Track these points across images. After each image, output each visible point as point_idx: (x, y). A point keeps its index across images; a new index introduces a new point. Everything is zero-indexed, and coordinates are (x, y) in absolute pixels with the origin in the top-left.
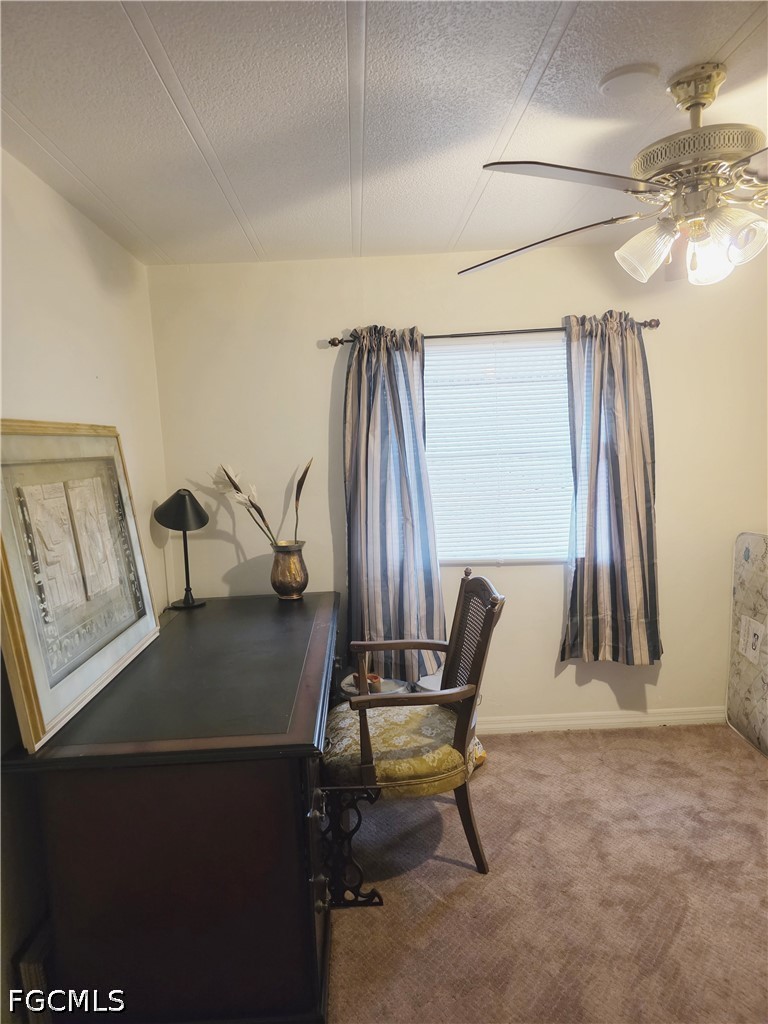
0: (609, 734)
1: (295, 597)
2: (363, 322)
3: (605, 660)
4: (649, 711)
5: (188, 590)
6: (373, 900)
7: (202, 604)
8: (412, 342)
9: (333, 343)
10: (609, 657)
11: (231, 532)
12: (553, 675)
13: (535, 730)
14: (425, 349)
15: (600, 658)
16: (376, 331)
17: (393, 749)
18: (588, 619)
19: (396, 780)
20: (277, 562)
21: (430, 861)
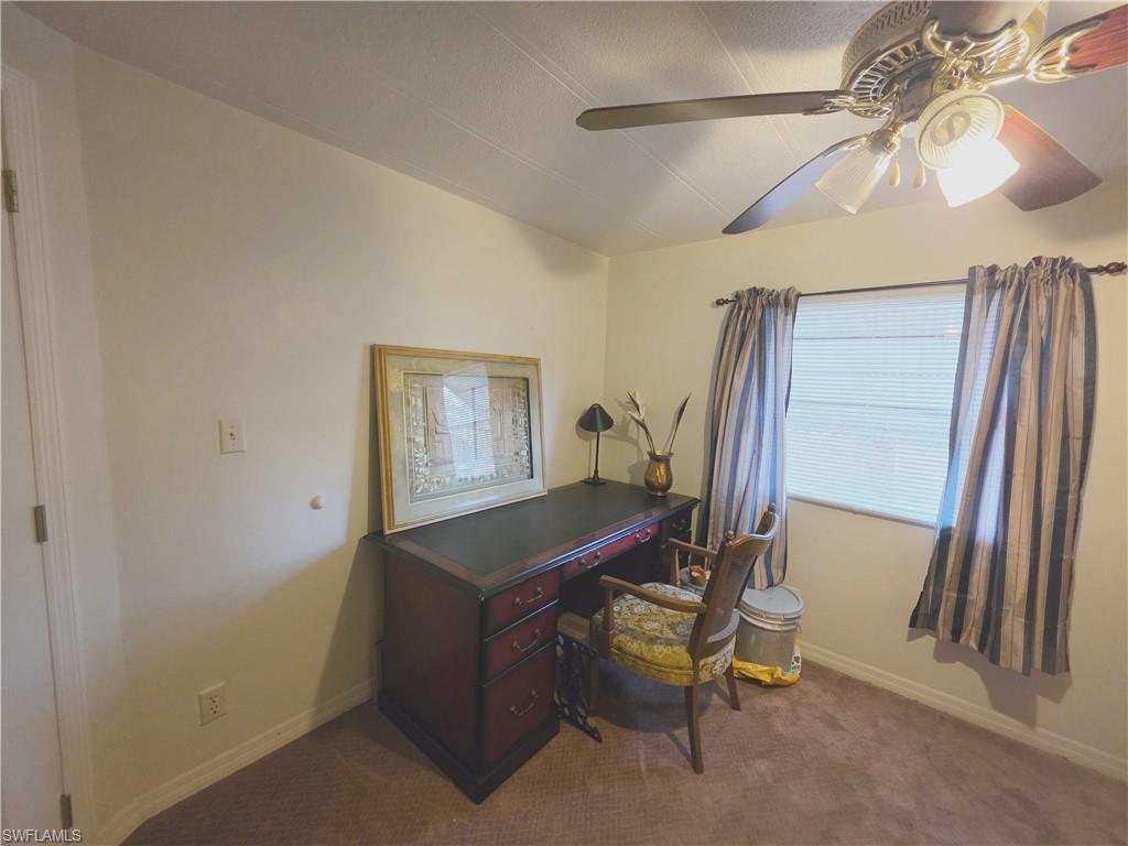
0: (963, 728)
1: (660, 494)
2: (744, 286)
3: (967, 646)
4: (1039, 729)
5: (596, 471)
6: (594, 734)
7: (604, 483)
8: (787, 302)
9: (720, 303)
10: (973, 644)
11: (636, 438)
12: (905, 638)
13: (874, 683)
14: (799, 306)
15: (962, 641)
16: (755, 292)
17: (638, 629)
18: (950, 596)
19: (625, 653)
20: (649, 466)
21: (664, 736)
